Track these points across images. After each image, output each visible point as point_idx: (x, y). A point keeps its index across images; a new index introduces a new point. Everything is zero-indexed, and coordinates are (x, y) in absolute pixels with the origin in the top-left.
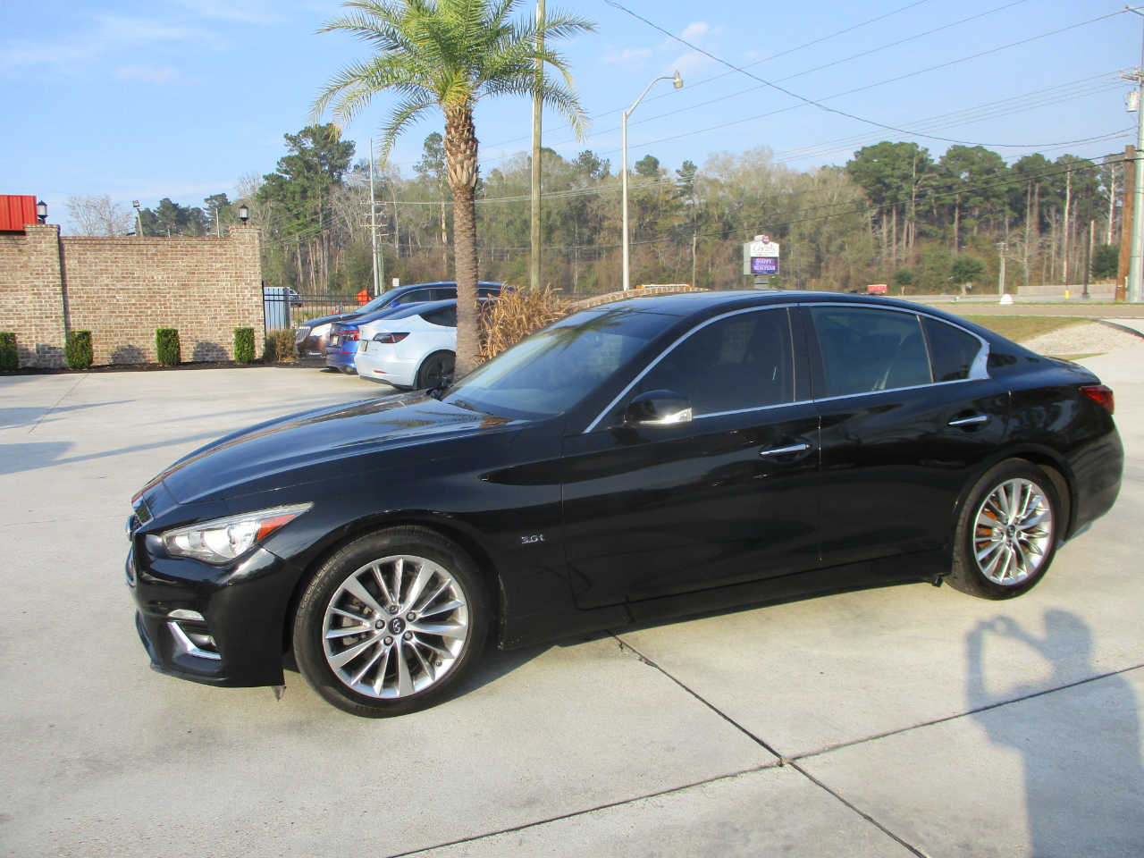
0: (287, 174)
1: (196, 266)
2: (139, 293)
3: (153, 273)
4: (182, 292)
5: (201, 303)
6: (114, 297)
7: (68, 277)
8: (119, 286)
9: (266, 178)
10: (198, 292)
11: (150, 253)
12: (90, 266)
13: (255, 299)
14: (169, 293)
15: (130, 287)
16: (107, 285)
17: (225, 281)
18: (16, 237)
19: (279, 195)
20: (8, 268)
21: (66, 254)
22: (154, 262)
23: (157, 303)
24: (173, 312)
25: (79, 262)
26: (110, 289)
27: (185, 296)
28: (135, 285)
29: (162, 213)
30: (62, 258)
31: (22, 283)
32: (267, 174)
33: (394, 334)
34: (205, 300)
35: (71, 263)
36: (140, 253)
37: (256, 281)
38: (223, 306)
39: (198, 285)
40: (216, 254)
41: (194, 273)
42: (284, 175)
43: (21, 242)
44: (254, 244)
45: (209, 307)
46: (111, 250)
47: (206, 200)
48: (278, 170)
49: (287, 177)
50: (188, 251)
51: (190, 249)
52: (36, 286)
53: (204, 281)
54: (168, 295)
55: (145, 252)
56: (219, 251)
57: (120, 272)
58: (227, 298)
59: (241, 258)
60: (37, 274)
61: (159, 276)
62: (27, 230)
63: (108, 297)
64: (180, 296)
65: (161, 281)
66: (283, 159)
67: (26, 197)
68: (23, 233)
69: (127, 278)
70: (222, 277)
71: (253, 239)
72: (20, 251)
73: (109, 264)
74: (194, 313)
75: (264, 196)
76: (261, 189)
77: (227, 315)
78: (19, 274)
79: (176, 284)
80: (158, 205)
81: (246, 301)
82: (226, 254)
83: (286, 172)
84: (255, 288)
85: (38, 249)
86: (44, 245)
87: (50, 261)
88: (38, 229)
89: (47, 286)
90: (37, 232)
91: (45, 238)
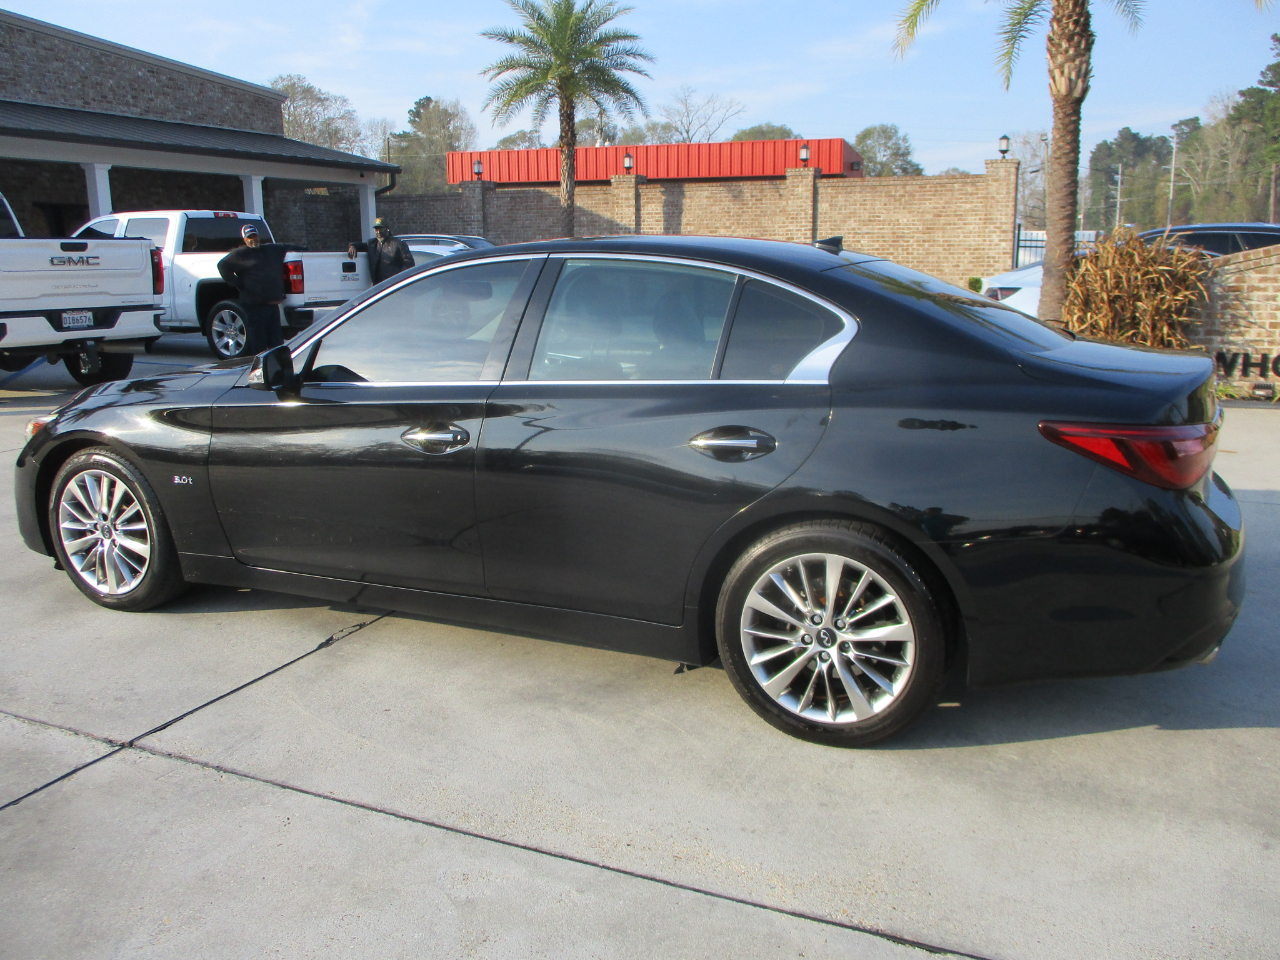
0: (1272, 86)
1: (944, 208)
2: (883, 237)
3: (898, 216)
4: (926, 237)
5: (945, 249)
6: (859, 241)
7: (819, 221)
8: (865, 229)
9: (1242, 93)
10: (943, 237)
11: (898, 194)
12: (840, 209)
13: (1003, 244)
14: (913, 237)
15: (876, 231)
16: (853, 229)
17: (973, 223)
18: (778, 182)
19: (1255, 114)
20: (769, 212)
21: (819, 198)
22: (901, 204)
23: (900, 248)
24: (915, 258)
25: (830, 205)
26: (856, 233)
27: (929, 241)
28: (880, 229)
29: (1119, 145)
30: (815, 201)
31: (780, 227)
32: (1244, 88)
33: (1001, 289)
34: (948, 245)
35: (823, 207)
36: (888, 195)
37: (1005, 223)
38: (967, 253)
39: (943, 229)
40: (966, 194)
41: (940, 216)
42: (1268, 88)
43: (782, 186)
44: (1009, 180)
45: (952, 254)
46: (860, 192)
47: (1174, 126)
48: (1260, 82)
49: (1272, 90)
50: (936, 191)
51: (939, 189)
52: (790, 230)
53: (950, 224)
54: (912, 240)
55: (893, 193)
56: (969, 189)
57: (867, 215)
58: (973, 243)
59: (993, 198)
60: (792, 218)
61: (904, 218)
62: (788, 174)
63: (854, 241)
64: (924, 241)
65: (906, 224)
66: (1269, 68)
67: (834, 140)
68: (783, 178)
69: (874, 221)
70: (970, 219)
71: (1009, 175)
72: (780, 195)
73: (858, 206)
74: (936, 259)
75: (1237, 117)
76: (1235, 109)
77: (971, 262)
78: (777, 218)
79: (920, 227)
80: (1116, 135)
81: (993, 247)
82: (977, 194)
83: (1271, 84)
84: (1004, 232)
85: (796, 193)
86: (800, 189)
87: (804, 205)
88: (797, 173)
89: (800, 230)
90: (796, 176)
91: (802, 182)
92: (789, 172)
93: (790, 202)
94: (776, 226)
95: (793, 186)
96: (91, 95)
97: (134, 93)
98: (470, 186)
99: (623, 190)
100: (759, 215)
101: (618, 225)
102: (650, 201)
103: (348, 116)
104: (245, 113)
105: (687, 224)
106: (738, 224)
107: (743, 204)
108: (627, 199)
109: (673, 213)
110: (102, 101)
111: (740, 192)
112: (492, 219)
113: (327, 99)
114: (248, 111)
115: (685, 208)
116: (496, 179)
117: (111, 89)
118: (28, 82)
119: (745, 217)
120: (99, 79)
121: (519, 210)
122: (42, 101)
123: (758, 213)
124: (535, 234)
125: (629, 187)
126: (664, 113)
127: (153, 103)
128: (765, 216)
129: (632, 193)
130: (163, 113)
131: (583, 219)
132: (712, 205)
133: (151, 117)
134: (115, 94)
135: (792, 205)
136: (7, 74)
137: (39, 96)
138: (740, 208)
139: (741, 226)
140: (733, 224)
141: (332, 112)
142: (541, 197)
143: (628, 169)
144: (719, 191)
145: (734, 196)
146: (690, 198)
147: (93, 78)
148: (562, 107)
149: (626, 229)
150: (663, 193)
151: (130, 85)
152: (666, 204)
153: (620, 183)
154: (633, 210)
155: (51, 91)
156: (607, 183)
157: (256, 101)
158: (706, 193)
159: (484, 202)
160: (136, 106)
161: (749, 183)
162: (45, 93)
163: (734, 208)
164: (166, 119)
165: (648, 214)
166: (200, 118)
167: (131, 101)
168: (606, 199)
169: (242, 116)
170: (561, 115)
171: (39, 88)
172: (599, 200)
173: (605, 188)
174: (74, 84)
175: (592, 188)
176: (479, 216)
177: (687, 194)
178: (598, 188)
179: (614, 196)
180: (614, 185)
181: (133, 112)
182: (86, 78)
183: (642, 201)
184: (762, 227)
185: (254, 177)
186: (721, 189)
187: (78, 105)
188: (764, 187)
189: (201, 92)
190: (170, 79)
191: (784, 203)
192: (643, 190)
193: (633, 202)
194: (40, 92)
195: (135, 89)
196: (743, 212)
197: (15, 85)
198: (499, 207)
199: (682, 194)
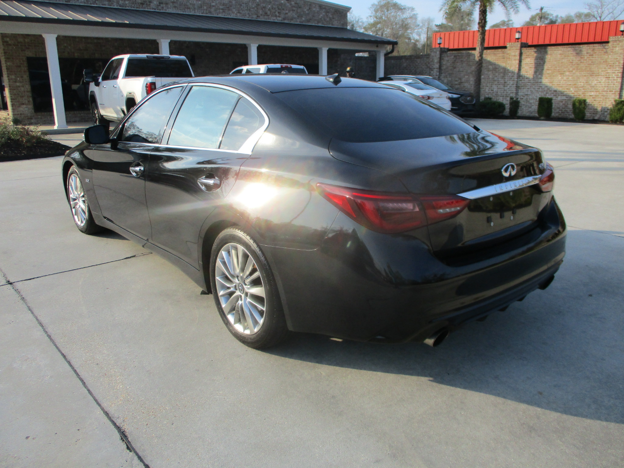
18: (604, 45)
20: (597, 62)
43: (606, 47)
68: (607, 42)
72: (605, 52)
78: (601, 66)
85: (614, 51)
86: (617, 49)
87: (618, 58)
88: (616, 39)
89: (614, 73)
90: (615, 41)
91: (618, 44)
92: (611, 39)
93: (610, 56)
94: (600, 70)
95: (613, 47)
96: (260, 12)
97: (279, 11)
98: (435, 50)
99: (513, 50)
100: (590, 64)
101: (508, 70)
102: (528, 56)
103: (414, 17)
104: (330, 18)
105: (547, 70)
106: (577, 69)
107: (581, 58)
108: (514, 56)
109: (540, 63)
110: (265, 15)
111: (581, 51)
112: (444, 67)
113: (404, 9)
114: (331, 16)
115: (546, 60)
116: (446, 47)
117: (269, 10)
118: (234, 8)
119: (582, 65)
120: (264, 5)
121: (457, 62)
122: (239, 17)
123: (590, 63)
124: (465, 75)
125: (516, 49)
126: (588, 7)
127: (287, 15)
128: (594, 64)
129: (518, 53)
130: (292, 19)
131: (491, 67)
132: (563, 59)
133: (286, 21)
134: (271, 12)
135: (610, 58)
136: (226, 5)
137: (238, 14)
138: (579, 60)
139: (579, 70)
140: (574, 69)
141: (406, 15)
142: (470, 55)
143: (518, 39)
144: (569, 50)
145: (577, 53)
146: (551, 55)
147: (262, 5)
148: (481, 7)
149: (513, 72)
150: (535, 52)
151: (278, 7)
152: (537, 59)
153: (512, 47)
154: (517, 62)
155: (244, 12)
156: (505, 47)
157: (336, 11)
158: (560, 52)
159: (441, 59)
160: (280, 17)
161: (586, 45)
162: (241, 13)
163: (576, 60)
164: (292, 22)
165: (526, 64)
166: (308, 21)
167: (277, 14)
168: (503, 56)
169: (328, 19)
170: (480, 11)
171: (239, 11)
172: (500, 56)
173: (503, 50)
174: (253, 8)
175: (497, 50)
176: (437, 66)
177: (549, 52)
178: (500, 50)
179: (508, 54)
180: (508, 48)
181: (278, 20)
182: (259, 5)
183: (523, 57)
184: (591, 71)
185: (323, 48)
186: (569, 49)
187: (254, 17)
188: (595, 48)
189: (310, 9)
190: (296, 3)
191: (606, 57)
192: (524, 50)
193: (518, 58)
194: (239, 13)
195: (280, 9)
196: (581, 62)
197: (229, 10)
198: (448, 61)
199: (546, 53)
